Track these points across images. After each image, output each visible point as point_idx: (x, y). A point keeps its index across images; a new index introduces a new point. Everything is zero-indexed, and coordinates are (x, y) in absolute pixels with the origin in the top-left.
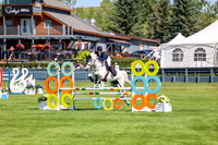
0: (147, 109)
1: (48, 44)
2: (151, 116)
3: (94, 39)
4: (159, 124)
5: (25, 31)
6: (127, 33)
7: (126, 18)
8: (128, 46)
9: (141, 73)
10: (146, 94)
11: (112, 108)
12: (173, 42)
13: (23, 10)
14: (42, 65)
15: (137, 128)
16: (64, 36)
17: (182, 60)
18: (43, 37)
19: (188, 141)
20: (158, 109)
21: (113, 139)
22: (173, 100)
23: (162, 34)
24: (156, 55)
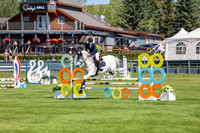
0: (153, 98)
1: (61, 39)
2: (157, 104)
3: (104, 34)
4: (164, 112)
5: (41, 26)
6: (134, 29)
7: (132, 14)
8: (135, 40)
9: (148, 65)
10: (152, 84)
11: (120, 97)
12: (176, 37)
13: (39, 8)
14: (56, 58)
15: (144, 115)
16: (76, 31)
17: (184, 53)
18: (57, 32)
19: (191, 127)
20: (163, 99)
21: (121, 125)
22: (177, 90)
23: (167, 29)
24: (161, 48)
